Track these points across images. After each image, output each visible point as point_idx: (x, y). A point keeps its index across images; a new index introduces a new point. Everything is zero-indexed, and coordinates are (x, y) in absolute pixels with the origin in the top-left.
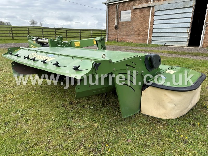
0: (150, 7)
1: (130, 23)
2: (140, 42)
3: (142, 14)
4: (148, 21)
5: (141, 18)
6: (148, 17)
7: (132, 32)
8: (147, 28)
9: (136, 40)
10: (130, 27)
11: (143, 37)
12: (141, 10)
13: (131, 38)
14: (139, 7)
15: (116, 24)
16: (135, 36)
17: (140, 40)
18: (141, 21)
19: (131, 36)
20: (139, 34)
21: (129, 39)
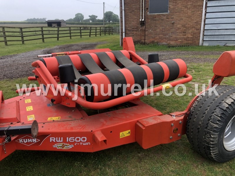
1: (167, 16)
3: (190, 4)
4: (200, 14)
5: (189, 10)
6: (200, 8)
7: (172, 29)
9: (180, 40)
10: (169, 23)
11: (192, 36)
13: (171, 38)
16: (178, 35)
17: (186, 41)
18: (188, 14)
19: (170, 35)
20: (186, 33)
21: (167, 39)
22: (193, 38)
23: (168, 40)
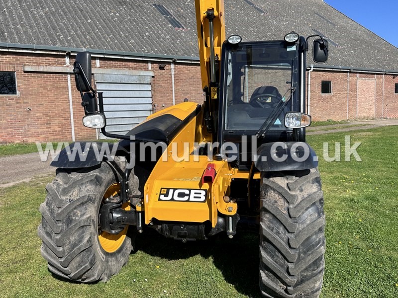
0: (67, 73)
1: (17, 100)
3: (51, 85)
4: (66, 98)
5: (49, 92)
7: (28, 119)
8: (67, 112)
9: (43, 136)
10: (20, 110)
11: (60, 129)
12: (45, 76)
13: (29, 132)
14: (41, 69)
16: (39, 128)
17: (53, 135)
18: (50, 98)
19: (26, 129)
20: (50, 124)
21: (22, 135)
22: (62, 131)
23: (23, 137)
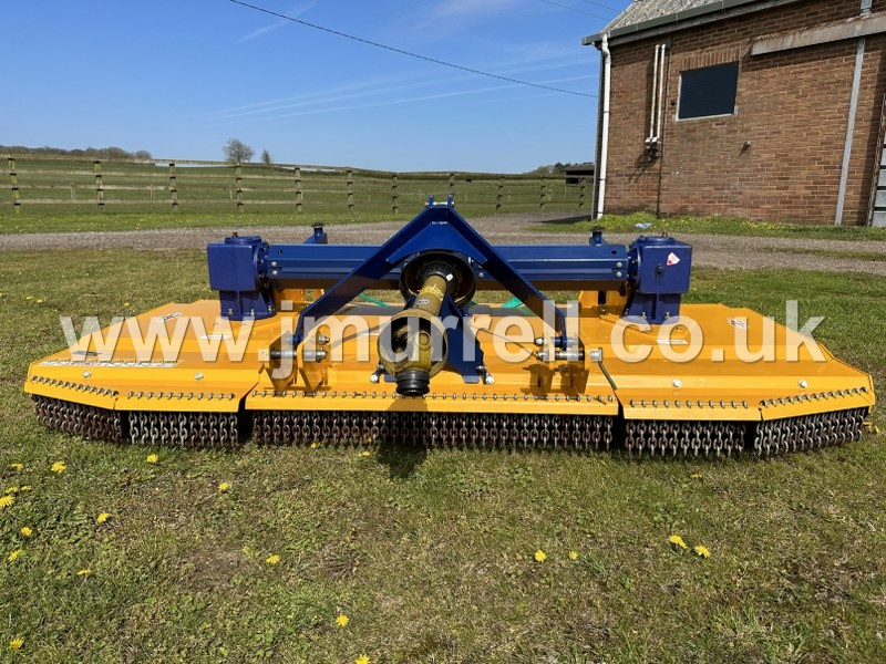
0: (857, 39)
1: (730, 124)
2: (789, 216)
3: (807, 80)
4: (840, 111)
5: (800, 100)
6: (840, 90)
7: (743, 166)
8: (836, 147)
10: (732, 147)
11: (808, 192)
14: (789, 44)
15: (655, 135)
16: (760, 188)
17: (789, 207)
18: (799, 114)
19: (735, 189)
20: (788, 179)
22: (813, 198)
23: (728, 206)
